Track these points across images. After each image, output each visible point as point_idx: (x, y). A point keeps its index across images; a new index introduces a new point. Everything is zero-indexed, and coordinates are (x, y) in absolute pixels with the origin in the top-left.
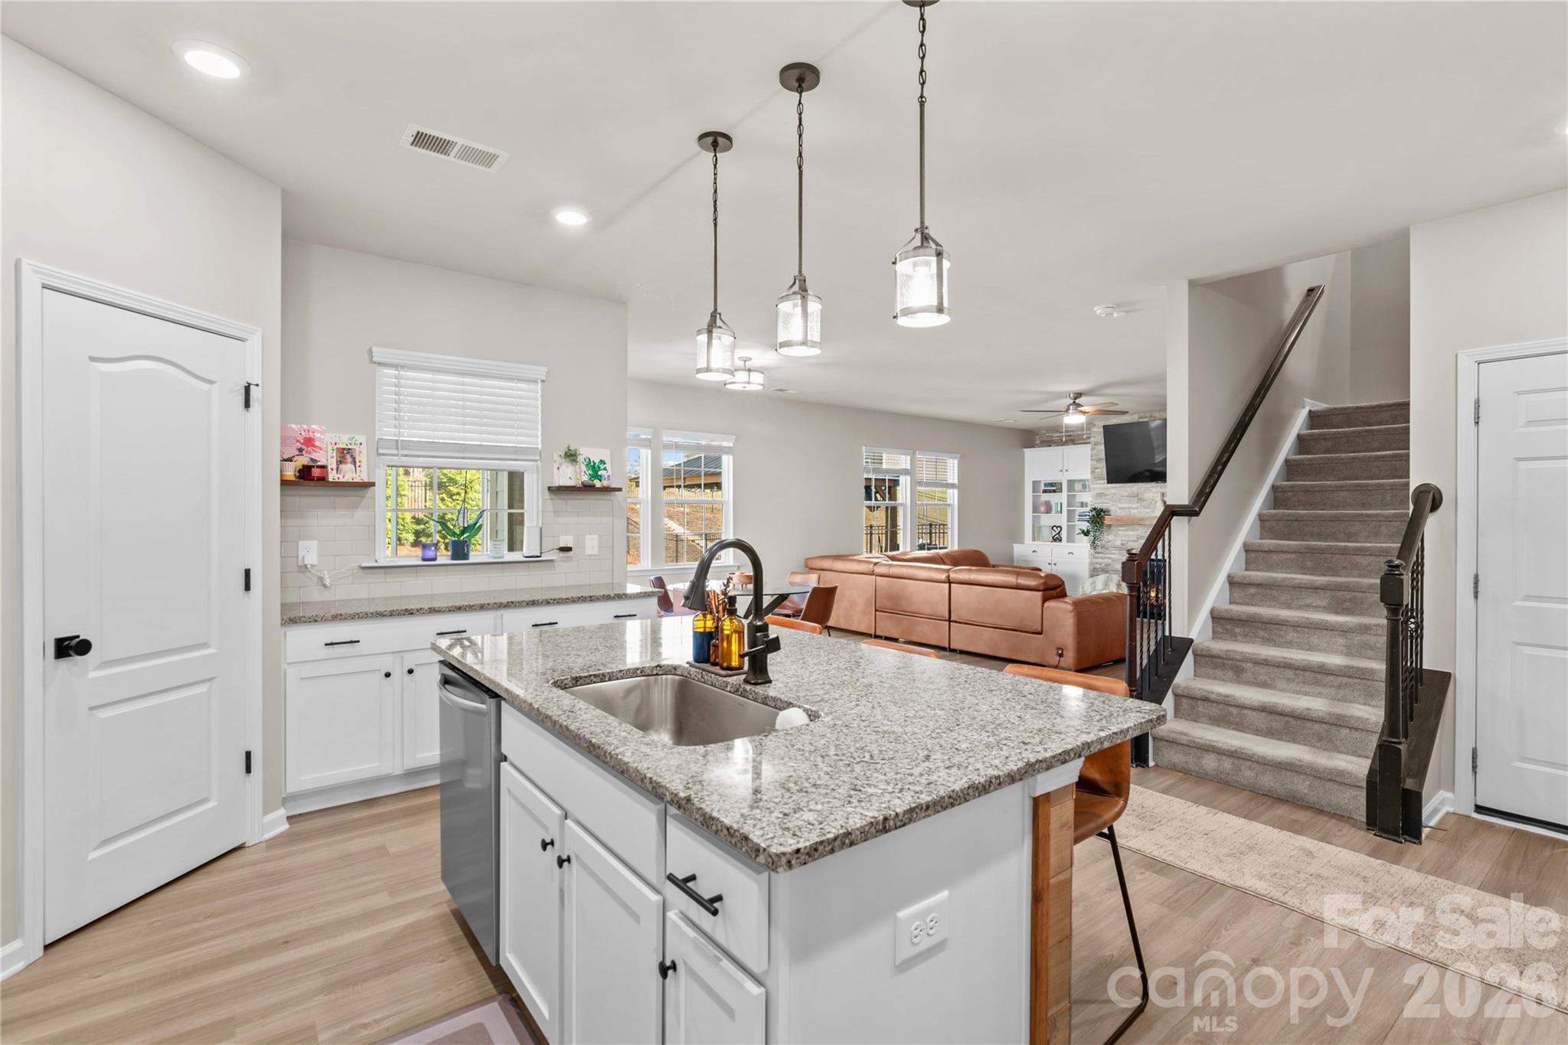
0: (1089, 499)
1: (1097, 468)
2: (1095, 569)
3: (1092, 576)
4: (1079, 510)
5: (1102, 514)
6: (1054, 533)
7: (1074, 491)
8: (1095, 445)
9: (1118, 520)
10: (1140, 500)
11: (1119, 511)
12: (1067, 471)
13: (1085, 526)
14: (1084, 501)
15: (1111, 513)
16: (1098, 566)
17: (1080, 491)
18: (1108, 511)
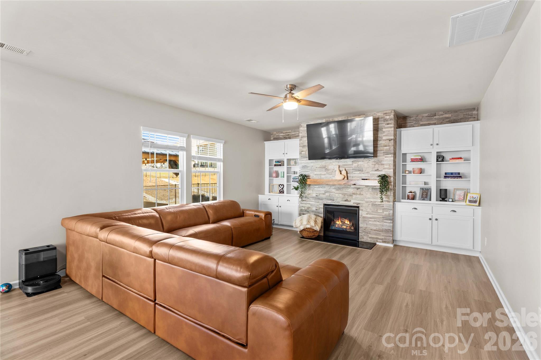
0: (298, 170)
1: (302, 151)
2: (301, 210)
3: (300, 215)
4: (293, 176)
5: (306, 178)
6: (280, 189)
7: (290, 165)
8: (302, 137)
9: (315, 182)
10: (327, 170)
11: (315, 176)
12: (287, 154)
13: (296, 184)
14: (296, 171)
15: (310, 177)
16: (303, 208)
17: (293, 165)
18: (309, 176)
